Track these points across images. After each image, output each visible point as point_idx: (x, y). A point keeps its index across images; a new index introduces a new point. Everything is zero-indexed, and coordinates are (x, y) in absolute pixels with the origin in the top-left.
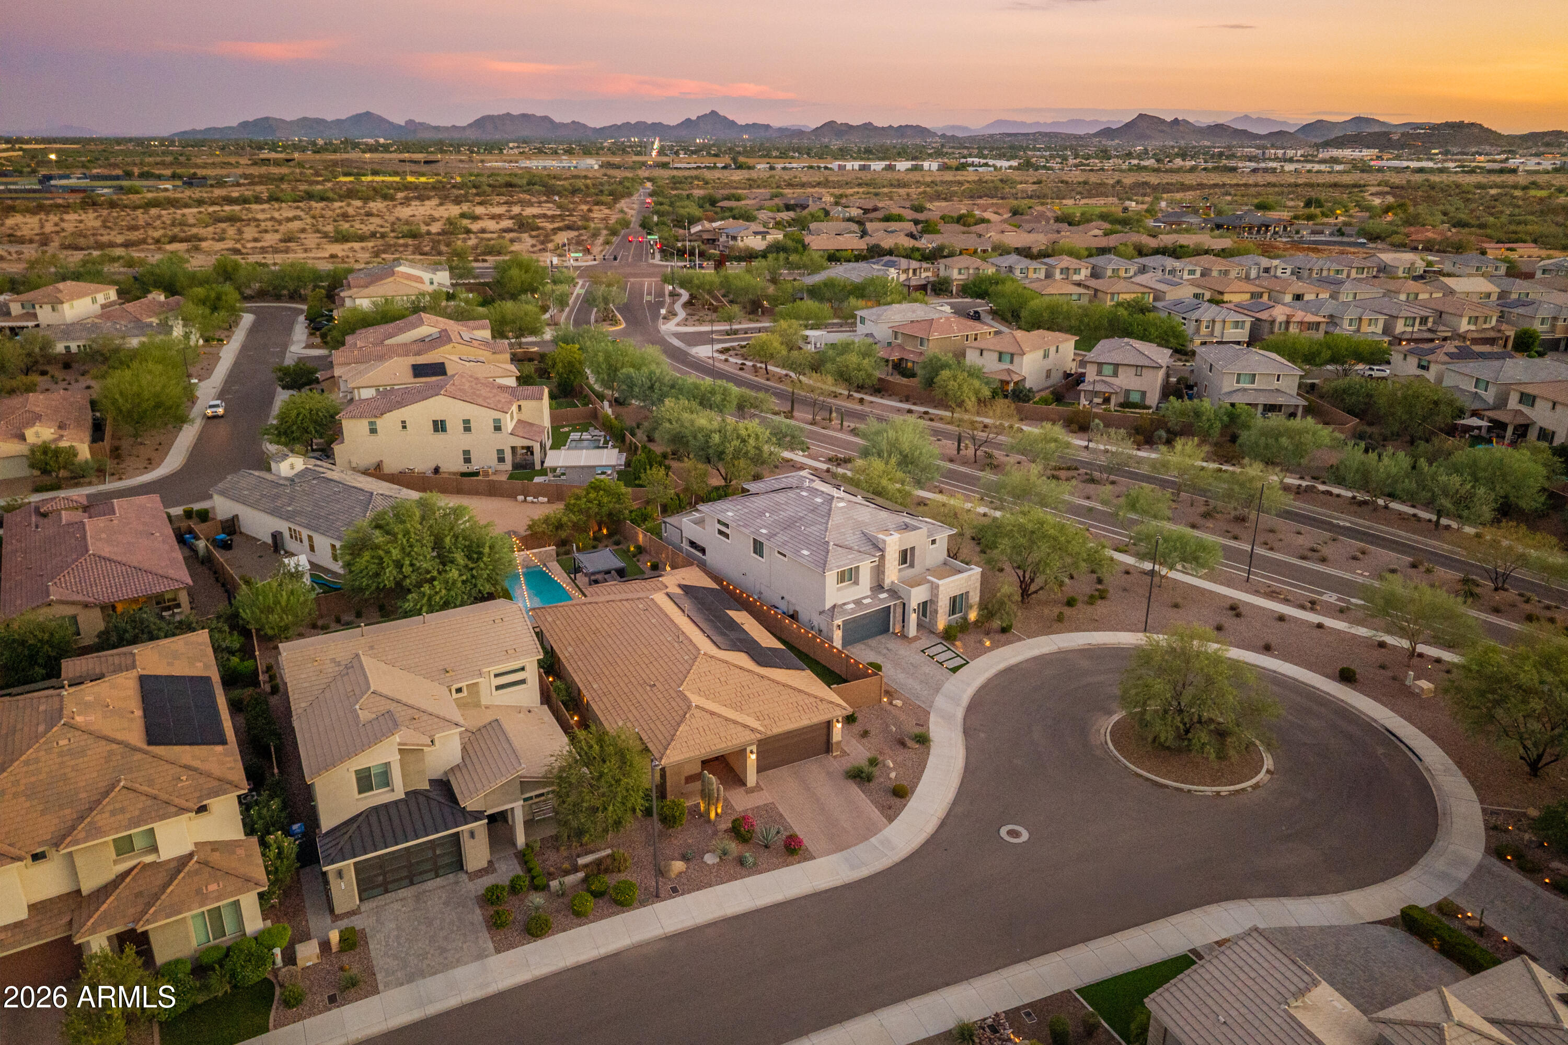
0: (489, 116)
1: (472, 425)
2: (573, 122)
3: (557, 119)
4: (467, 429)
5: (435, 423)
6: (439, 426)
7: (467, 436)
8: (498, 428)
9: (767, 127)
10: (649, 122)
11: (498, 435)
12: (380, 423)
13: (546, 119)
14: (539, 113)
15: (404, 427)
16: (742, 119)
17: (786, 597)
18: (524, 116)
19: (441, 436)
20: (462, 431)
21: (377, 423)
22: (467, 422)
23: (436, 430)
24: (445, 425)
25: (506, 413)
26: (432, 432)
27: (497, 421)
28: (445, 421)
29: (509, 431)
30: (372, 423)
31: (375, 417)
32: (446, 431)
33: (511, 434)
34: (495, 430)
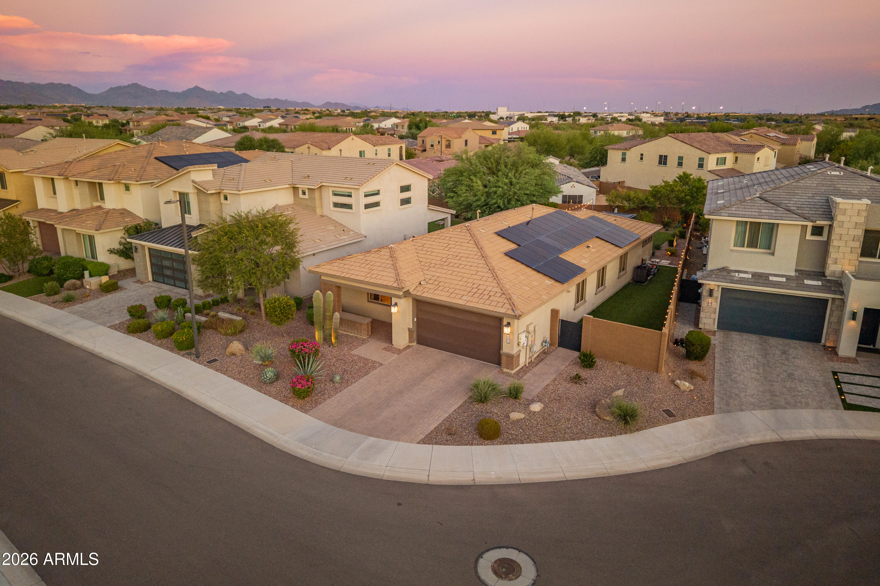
1: (684, 161)
4: (680, 164)
5: (661, 157)
7: (679, 169)
8: (701, 166)
11: (700, 171)
20: (677, 166)
21: (627, 154)
22: (681, 158)
23: (660, 163)
24: (666, 159)
25: (710, 154)
26: (658, 164)
27: (701, 160)
28: (667, 156)
29: (709, 169)
30: (624, 154)
31: (626, 149)
32: (666, 164)
33: (709, 171)
34: (699, 167)
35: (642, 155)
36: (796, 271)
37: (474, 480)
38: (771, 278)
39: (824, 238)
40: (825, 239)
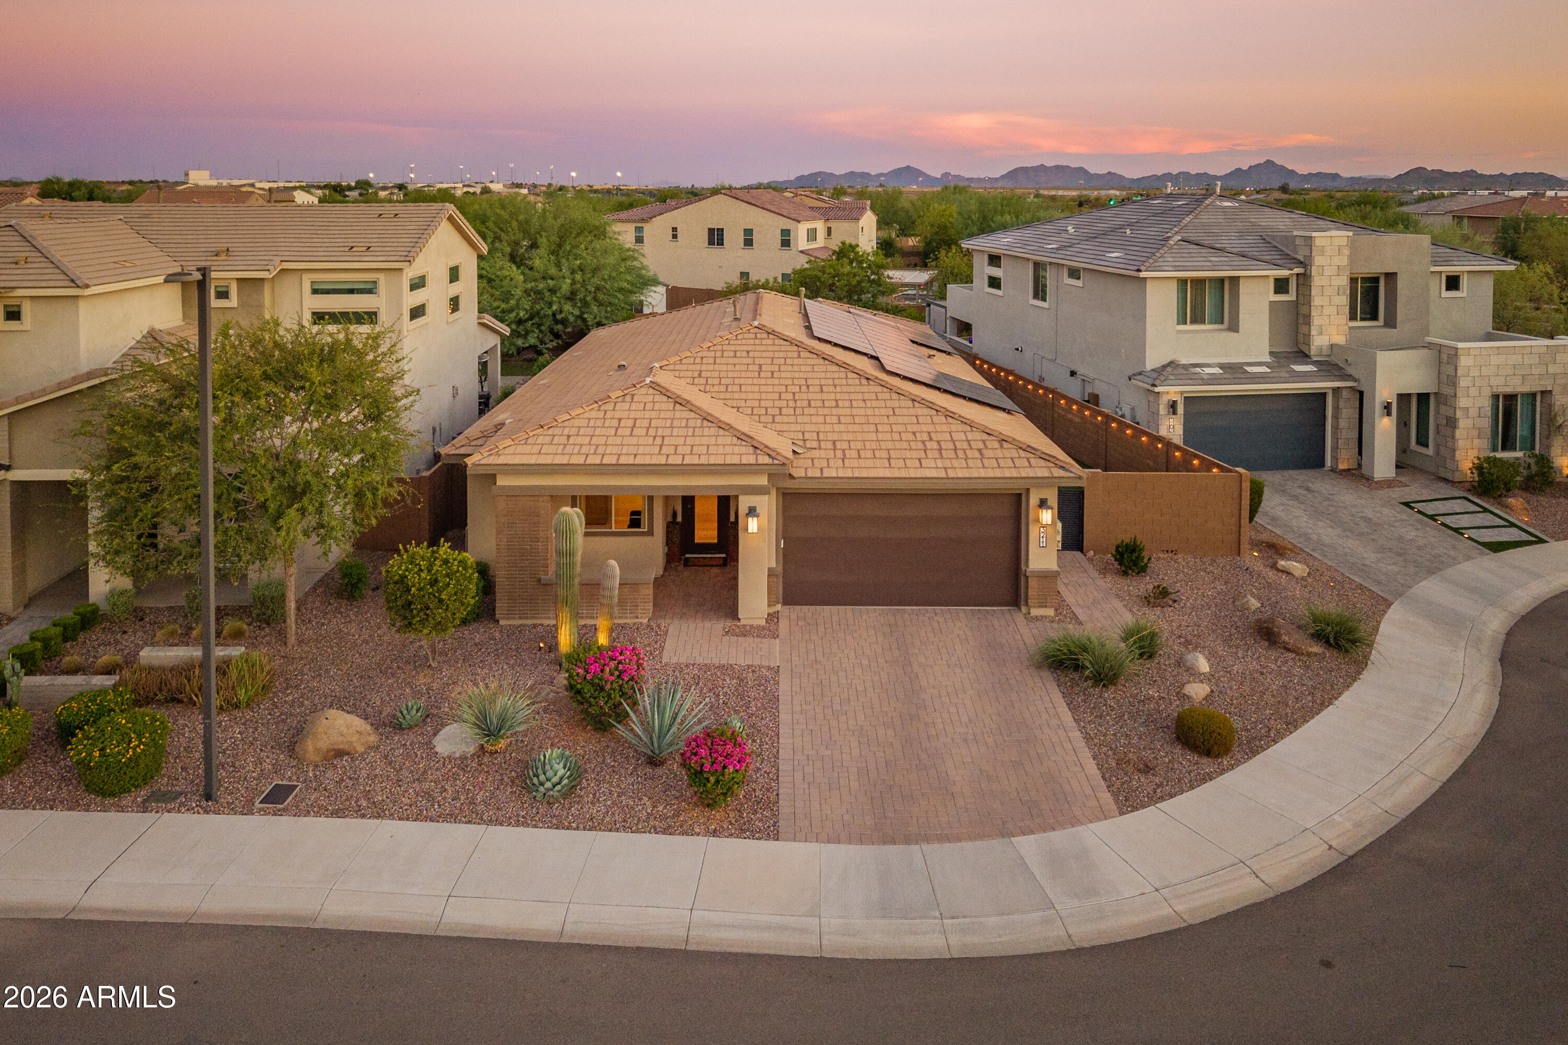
0: (1021, 168)
1: (756, 237)
2: (1109, 173)
3: (1092, 170)
4: (749, 243)
5: (711, 231)
6: (716, 237)
7: (747, 253)
8: (786, 243)
9: (1336, 176)
10: (1193, 173)
11: (786, 254)
12: (648, 228)
13: (1081, 170)
14: (1074, 164)
15: (675, 236)
16: (1302, 170)
17: (1081, 370)
18: (1058, 167)
19: (716, 251)
20: (742, 246)
21: (645, 229)
22: (748, 232)
23: (711, 242)
24: (723, 235)
25: (799, 221)
26: (706, 245)
27: (786, 233)
28: (722, 230)
29: (800, 249)
30: (639, 230)
31: (643, 220)
32: (722, 244)
33: (802, 252)
34: (782, 246)
35: (675, 229)
36: (1271, 353)
37: (1331, 847)
38: (1249, 369)
39: (1291, 297)
40: (1294, 298)
